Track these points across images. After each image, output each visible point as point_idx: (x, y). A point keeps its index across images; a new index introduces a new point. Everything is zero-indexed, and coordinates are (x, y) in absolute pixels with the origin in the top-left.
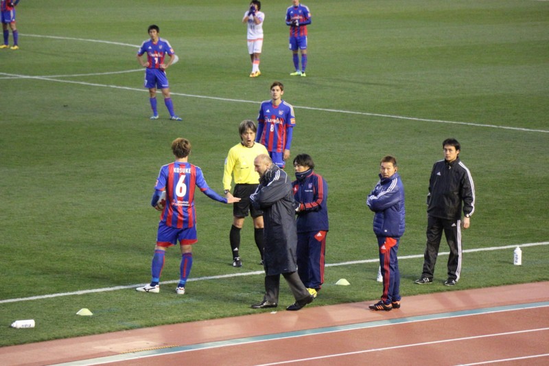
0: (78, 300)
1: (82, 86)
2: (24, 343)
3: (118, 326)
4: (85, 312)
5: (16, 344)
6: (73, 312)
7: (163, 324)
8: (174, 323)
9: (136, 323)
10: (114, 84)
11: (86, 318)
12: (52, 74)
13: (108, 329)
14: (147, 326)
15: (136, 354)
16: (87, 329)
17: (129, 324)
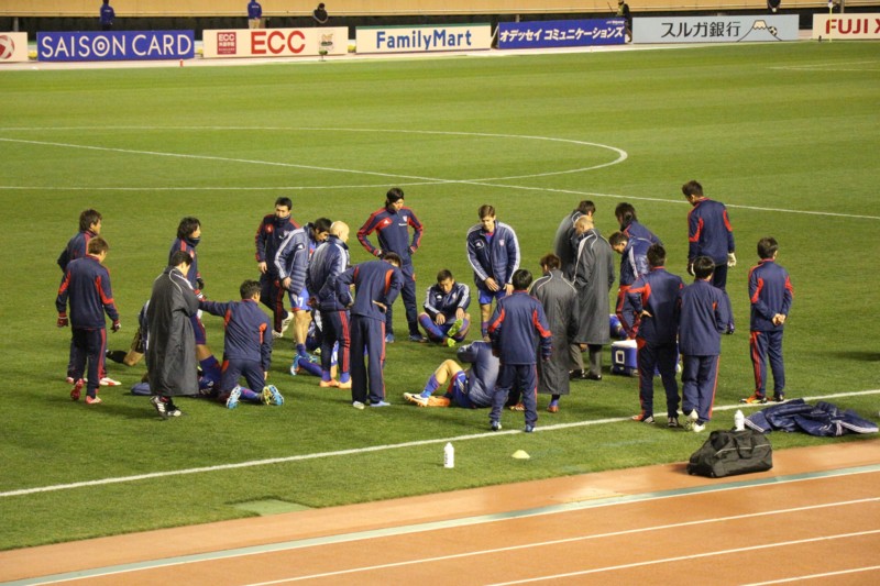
0: (513, 440)
1: (515, 190)
2: (453, 490)
3: (558, 471)
4: (521, 454)
5: (443, 491)
6: (507, 455)
7: (612, 469)
8: (625, 467)
9: (580, 467)
10: (551, 187)
11: (522, 462)
12: (480, 177)
13: (549, 474)
14: (594, 471)
15: (581, 503)
16: (524, 474)
17: (572, 468)
